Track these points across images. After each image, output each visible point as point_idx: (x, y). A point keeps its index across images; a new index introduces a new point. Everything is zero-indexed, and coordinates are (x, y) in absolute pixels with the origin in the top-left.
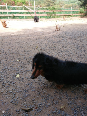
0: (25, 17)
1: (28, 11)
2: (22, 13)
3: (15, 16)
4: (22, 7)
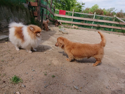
0: (112, 30)
1: (119, 24)
2: (111, 24)
3: (100, 27)
4: (112, 17)
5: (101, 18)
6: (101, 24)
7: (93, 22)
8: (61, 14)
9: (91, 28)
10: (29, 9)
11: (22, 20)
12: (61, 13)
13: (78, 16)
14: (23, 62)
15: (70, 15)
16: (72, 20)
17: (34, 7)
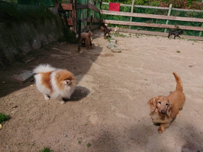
0: (200, 33)
2: (199, 24)
5: (182, 14)
6: (182, 25)
7: (168, 21)
8: (112, 10)
9: (164, 32)
10: (61, 15)
11: (51, 37)
12: (111, 8)
13: (141, 12)
14: (54, 121)
15: (127, 11)
16: (131, 18)
17: (68, 11)
